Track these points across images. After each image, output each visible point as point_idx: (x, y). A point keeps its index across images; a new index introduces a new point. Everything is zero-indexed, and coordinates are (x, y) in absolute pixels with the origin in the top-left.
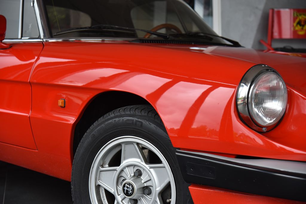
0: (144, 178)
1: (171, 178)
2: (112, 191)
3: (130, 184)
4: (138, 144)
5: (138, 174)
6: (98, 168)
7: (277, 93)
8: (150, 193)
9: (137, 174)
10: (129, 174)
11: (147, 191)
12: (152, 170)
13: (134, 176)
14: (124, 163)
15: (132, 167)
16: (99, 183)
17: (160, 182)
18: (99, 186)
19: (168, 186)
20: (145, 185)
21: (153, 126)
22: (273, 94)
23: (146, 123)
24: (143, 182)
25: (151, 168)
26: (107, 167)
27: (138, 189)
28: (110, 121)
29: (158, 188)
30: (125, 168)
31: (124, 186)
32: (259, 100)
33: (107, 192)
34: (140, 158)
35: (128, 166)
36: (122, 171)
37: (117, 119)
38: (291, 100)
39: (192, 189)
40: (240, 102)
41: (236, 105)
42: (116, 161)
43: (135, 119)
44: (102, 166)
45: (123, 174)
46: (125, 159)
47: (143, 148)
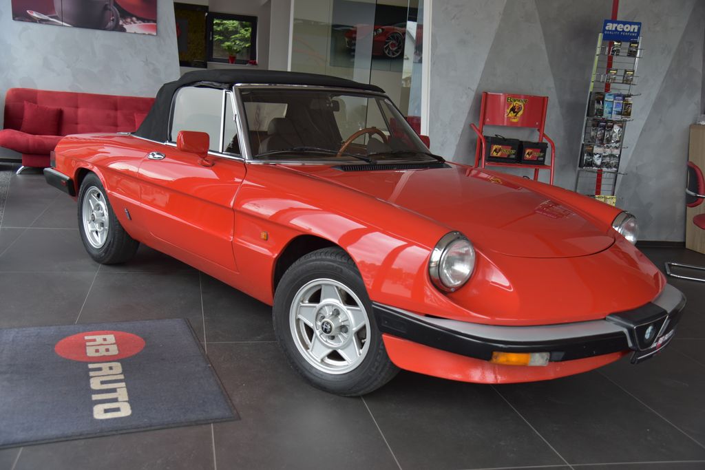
0: (341, 318)
1: (366, 321)
2: (311, 325)
3: (328, 323)
4: (337, 287)
5: (337, 313)
6: (298, 304)
7: (466, 257)
8: (346, 331)
9: (335, 314)
10: (328, 312)
11: (344, 329)
12: (349, 312)
13: (333, 314)
14: (324, 302)
15: (331, 307)
16: (300, 316)
17: (357, 323)
18: (299, 319)
19: (364, 327)
20: (343, 324)
21: (352, 273)
22: (462, 258)
23: (345, 270)
24: (340, 321)
25: (348, 309)
26: (307, 303)
27: (336, 328)
28: (311, 263)
29: (354, 328)
30: (324, 306)
31: (323, 324)
32: (450, 263)
33: (306, 326)
34: (338, 299)
35: (327, 305)
36: (321, 308)
37: (318, 262)
38: (478, 266)
39: (386, 338)
40: (433, 265)
41: (429, 267)
42: (316, 298)
43: (335, 265)
44: (302, 302)
45: (322, 312)
46: (324, 298)
47: (340, 290)
